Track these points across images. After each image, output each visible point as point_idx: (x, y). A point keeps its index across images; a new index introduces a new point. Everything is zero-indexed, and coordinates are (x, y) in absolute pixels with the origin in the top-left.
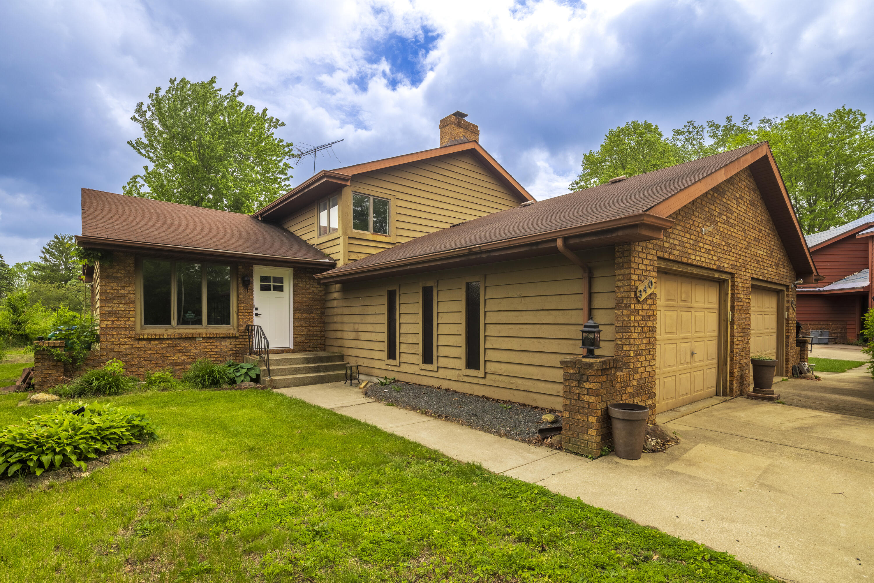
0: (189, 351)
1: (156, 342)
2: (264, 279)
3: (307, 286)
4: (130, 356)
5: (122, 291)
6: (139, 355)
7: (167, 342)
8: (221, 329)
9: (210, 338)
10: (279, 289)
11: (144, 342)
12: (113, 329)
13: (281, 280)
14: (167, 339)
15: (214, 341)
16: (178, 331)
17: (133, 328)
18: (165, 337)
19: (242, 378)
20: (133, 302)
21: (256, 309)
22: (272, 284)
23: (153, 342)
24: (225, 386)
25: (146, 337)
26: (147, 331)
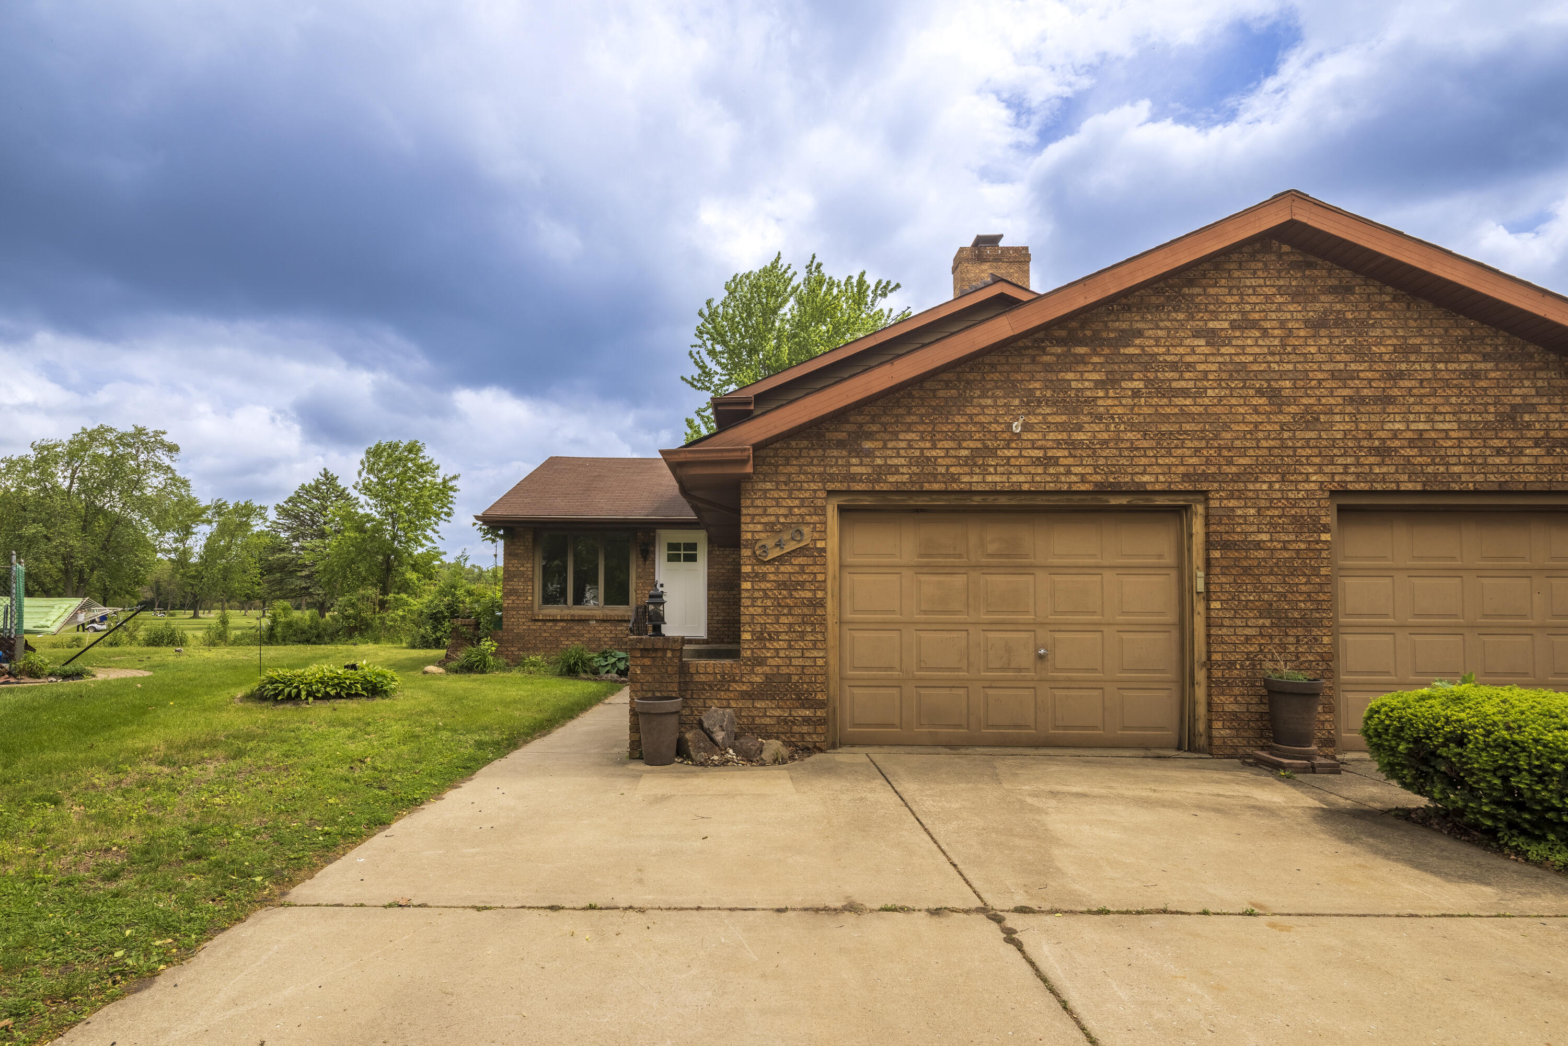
0: (583, 635)
1: (551, 624)
2: (672, 547)
3: (726, 553)
4: (527, 638)
5: (522, 569)
6: (535, 637)
7: (561, 624)
8: (619, 611)
9: (604, 621)
10: (692, 558)
11: (540, 623)
12: (513, 609)
13: (693, 547)
14: (561, 621)
15: (608, 624)
16: (572, 612)
17: (531, 607)
18: (559, 618)
19: (608, 668)
20: (532, 580)
21: (662, 586)
22: (682, 552)
23: (548, 624)
24: (583, 675)
25: (541, 618)
26: (544, 612)
